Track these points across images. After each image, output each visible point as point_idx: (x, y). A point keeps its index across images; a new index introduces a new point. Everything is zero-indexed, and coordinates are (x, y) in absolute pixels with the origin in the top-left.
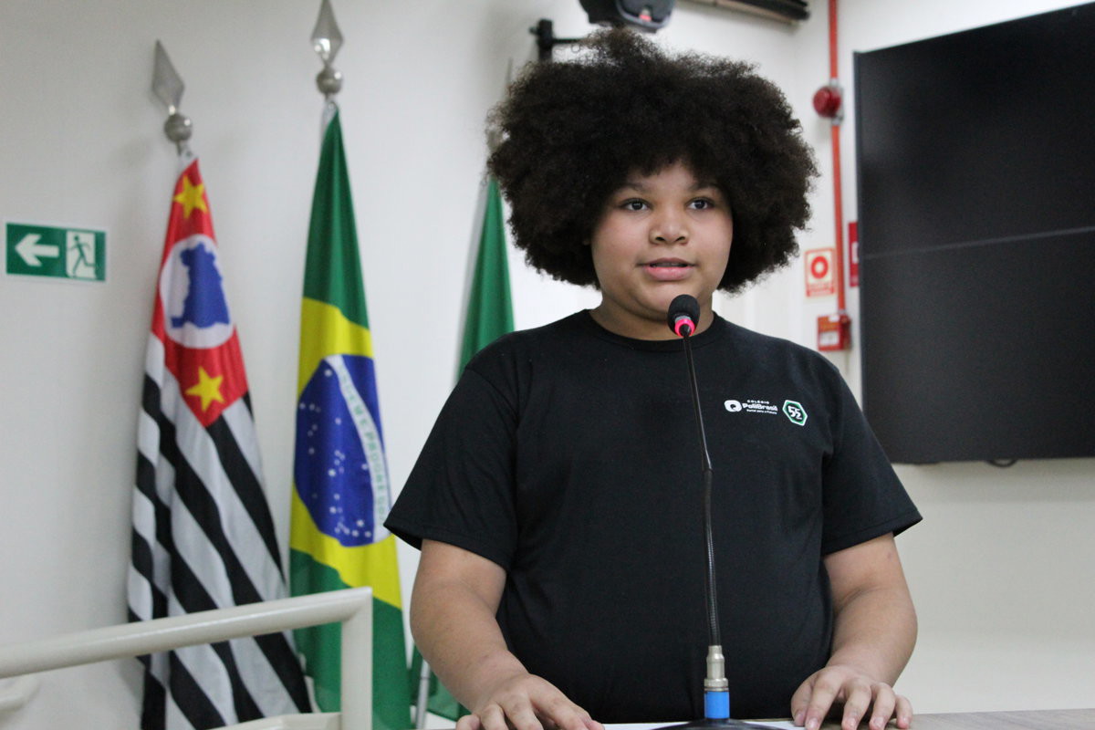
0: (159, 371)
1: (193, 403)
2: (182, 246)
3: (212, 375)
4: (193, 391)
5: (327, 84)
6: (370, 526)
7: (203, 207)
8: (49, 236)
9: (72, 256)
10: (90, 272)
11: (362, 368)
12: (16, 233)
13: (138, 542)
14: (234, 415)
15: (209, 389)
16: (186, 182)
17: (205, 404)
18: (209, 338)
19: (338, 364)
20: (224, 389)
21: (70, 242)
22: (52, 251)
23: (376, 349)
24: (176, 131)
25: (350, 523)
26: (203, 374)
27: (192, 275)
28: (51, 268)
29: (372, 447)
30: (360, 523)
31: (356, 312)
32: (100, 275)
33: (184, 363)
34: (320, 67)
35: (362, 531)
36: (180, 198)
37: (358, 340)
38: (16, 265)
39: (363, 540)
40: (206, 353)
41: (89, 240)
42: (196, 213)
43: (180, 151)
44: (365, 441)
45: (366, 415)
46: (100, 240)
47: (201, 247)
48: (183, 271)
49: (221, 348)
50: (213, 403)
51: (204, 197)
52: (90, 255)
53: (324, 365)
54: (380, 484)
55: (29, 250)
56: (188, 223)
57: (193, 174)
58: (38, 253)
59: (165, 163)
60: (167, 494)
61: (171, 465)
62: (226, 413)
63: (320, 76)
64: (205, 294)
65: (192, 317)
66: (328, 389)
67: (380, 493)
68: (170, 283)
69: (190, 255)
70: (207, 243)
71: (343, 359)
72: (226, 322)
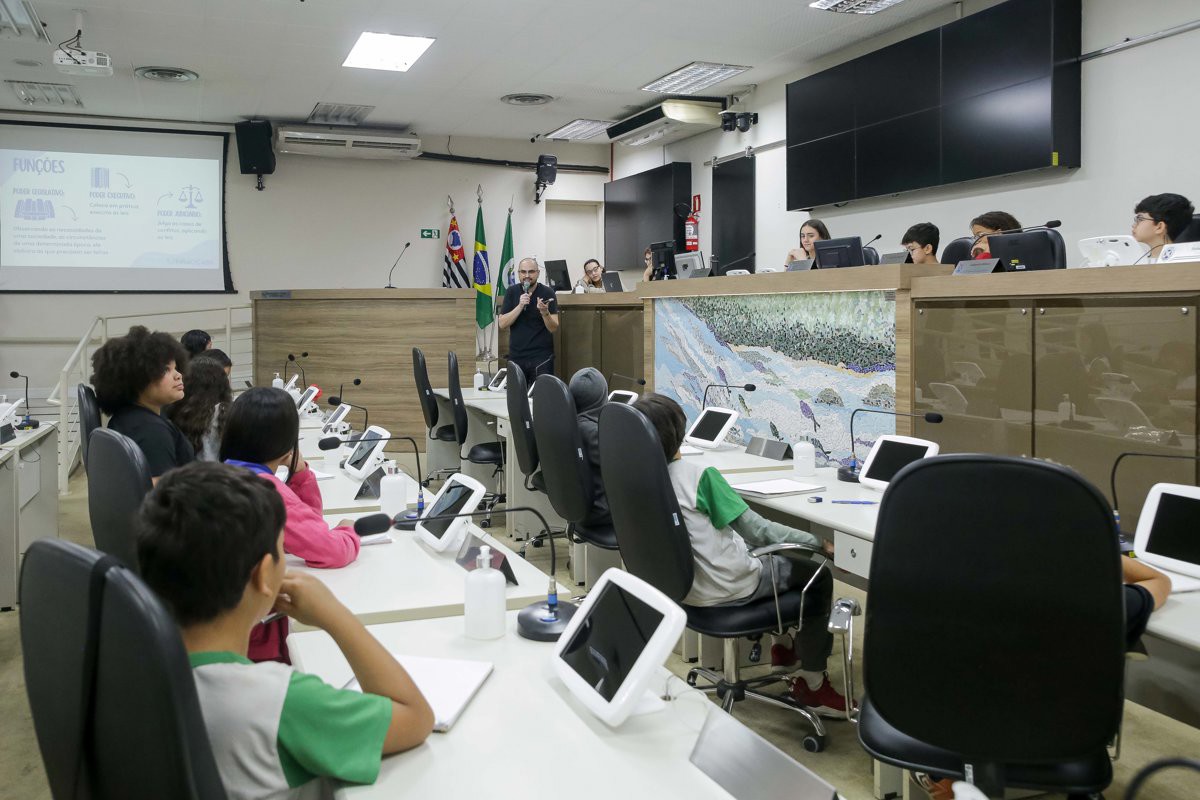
0: (447, 253)
1: (453, 259)
2: (452, 232)
5: (480, 201)
6: (485, 282)
8: (430, 231)
9: (433, 234)
10: (437, 237)
11: (484, 253)
12: (423, 231)
14: (461, 262)
15: (456, 257)
18: (457, 248)
19: (478, 253)
20: (458, 257)
21: (433, 232)
22: (430, 234)
23: (487, 249)
24: (452, 211)
25: (481, 281)
26: (455, 255)
27: (454, 237)
28: (430, 236)
29: (486, 268)
30: (483, 281)
31: (484, 243)
32: (439, 237)
33: (452, 252)
34: (479, 198)
36: (452, 223)
37: (483, 248)
38: (423, 236)
39: (484, 284)
40: (455, 251)
41: (437, 232)
42: (455, 226)
43: (452, 215)
44: (484, 266)
46: (439, 231)
48: (452, 236)
49: (458, 250)
50: (456, 259)
51: (456, 223)
52: (437, 235)
53: (476, 253)
54: (487, 275)
55: (425, 234)
56: (453, 228)
57: (454, 219)
58: (427, 234)
59: (451, 217)
60: (449, 276)
61: (450, 271)
62: (459, 261)
63: (478, 200)
64: (456, 241)
65: (453, 244)
66: (476, 257)
67: (487, 276)
68: (450, 238)
69: (453, 234)
70: (456, 231)
71: (480, 251)
72: (460, 245)
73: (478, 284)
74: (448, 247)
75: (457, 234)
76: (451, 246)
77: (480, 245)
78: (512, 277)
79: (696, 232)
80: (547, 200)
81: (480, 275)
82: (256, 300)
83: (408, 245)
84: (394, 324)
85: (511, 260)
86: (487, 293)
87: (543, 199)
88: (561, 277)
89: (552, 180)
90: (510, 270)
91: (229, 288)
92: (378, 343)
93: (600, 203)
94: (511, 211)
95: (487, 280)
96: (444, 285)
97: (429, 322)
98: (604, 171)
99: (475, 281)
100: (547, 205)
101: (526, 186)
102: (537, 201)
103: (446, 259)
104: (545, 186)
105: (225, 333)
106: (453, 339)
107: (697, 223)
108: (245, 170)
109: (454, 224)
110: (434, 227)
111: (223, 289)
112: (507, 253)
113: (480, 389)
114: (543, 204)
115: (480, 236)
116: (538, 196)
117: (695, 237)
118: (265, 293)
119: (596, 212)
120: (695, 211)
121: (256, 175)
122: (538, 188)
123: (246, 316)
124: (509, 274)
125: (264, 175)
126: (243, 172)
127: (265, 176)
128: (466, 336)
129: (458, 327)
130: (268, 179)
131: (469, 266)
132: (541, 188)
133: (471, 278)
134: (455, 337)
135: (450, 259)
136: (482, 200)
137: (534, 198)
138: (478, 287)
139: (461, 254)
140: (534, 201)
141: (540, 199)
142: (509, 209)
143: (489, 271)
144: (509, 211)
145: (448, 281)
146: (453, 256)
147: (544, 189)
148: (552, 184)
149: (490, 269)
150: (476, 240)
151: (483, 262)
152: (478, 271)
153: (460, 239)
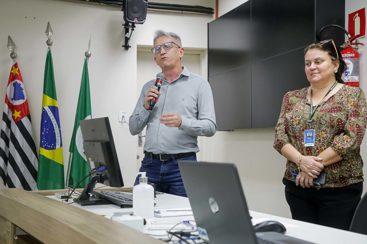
0: (6, 109)
1: (13, 117)
2: (13, 82)
3: (18, 111)
4: (13, 115)
5: (49, 43)
6: (55, 145)
7: (18, 73)
11: (54, 109)
14: (25, 120)
15: (17, 114)
16: (14, 68)
17: (16, 118)
18: (19, 103)
19: (47, 108)
20: (21, 114)
23: (57, 104)
24: (13, 56)
25: (49, 144)
26: (15, 111)
27: (15, 88)
29: (56, 127)
30: (53, 145)
31: (53, 95)
33: (12, 108)
34: (48, 39)
35: (53, 146)
36: (12, 71)
37: (53, 103)
39: (54, 148)
40: (16, 106)
42: (16, 74)
43: (14, 60)
44: (54, 126)
45: (55, 120)
47: (16, 82)
48: (13, 88)
49: (21, 105)
50: (18, 117)
51: (19, 71)
53: (43, 109)
54: (58, 136)
56: (13, 77)
57: (16, 66)
59: (12, 63)
60: (9, 139)
61: (10, 131)
62: (22, 120)
63: (47, 42)
64: (18, 93)
65: (14, 99)
66: (44, 114)
67: (58, 138)
68: (10, 91)
69: (14, 84)
70: (19, 82)
71: (49, 107)
72: (24, 99)
73: (46, 148)
74: (7, 101)
75: (20, 84)
76: (12, 99)
77: (49, 100)
79: (357, 71)
80: (139, 47)
81: (49, 137)
86: (58, 160)
87: (134, 43)
89: (142, 19)
93: (203, 51)
94: (88, 56)
95: (58, 146)
98: (208, 11)
99: (41, 146)
100: (138, 52)
101: (112, 28)
102: (127, 47)
103: (5, 118)
104: (133, 26)
107: (357, 56)
109: (15, 71)
112: (83, 108)
114: (133, 51)
115: (49, 88)
116: (127, 39)
117: (356, 79)
119: (199, 62)
120: (353, 37)
122: (127, 31)
132: (130, 30)
133: (37, 141)
135: (10, 117)
136: (52, 42)
137: (123, 43)
138: (45, 153)
139: (25, 110)
140: (123, 46)
141: (130, 43)
142: (86, 53)
143: (60, 131)
144: (86, 55)
145: (7, 145)
146: (13, 113)
147: (133, 30)
148: (142, 23)
149: (61, 129)
150: (44, 92)
151: (52, 121)
152: (45, 133)
153: (24, 91)
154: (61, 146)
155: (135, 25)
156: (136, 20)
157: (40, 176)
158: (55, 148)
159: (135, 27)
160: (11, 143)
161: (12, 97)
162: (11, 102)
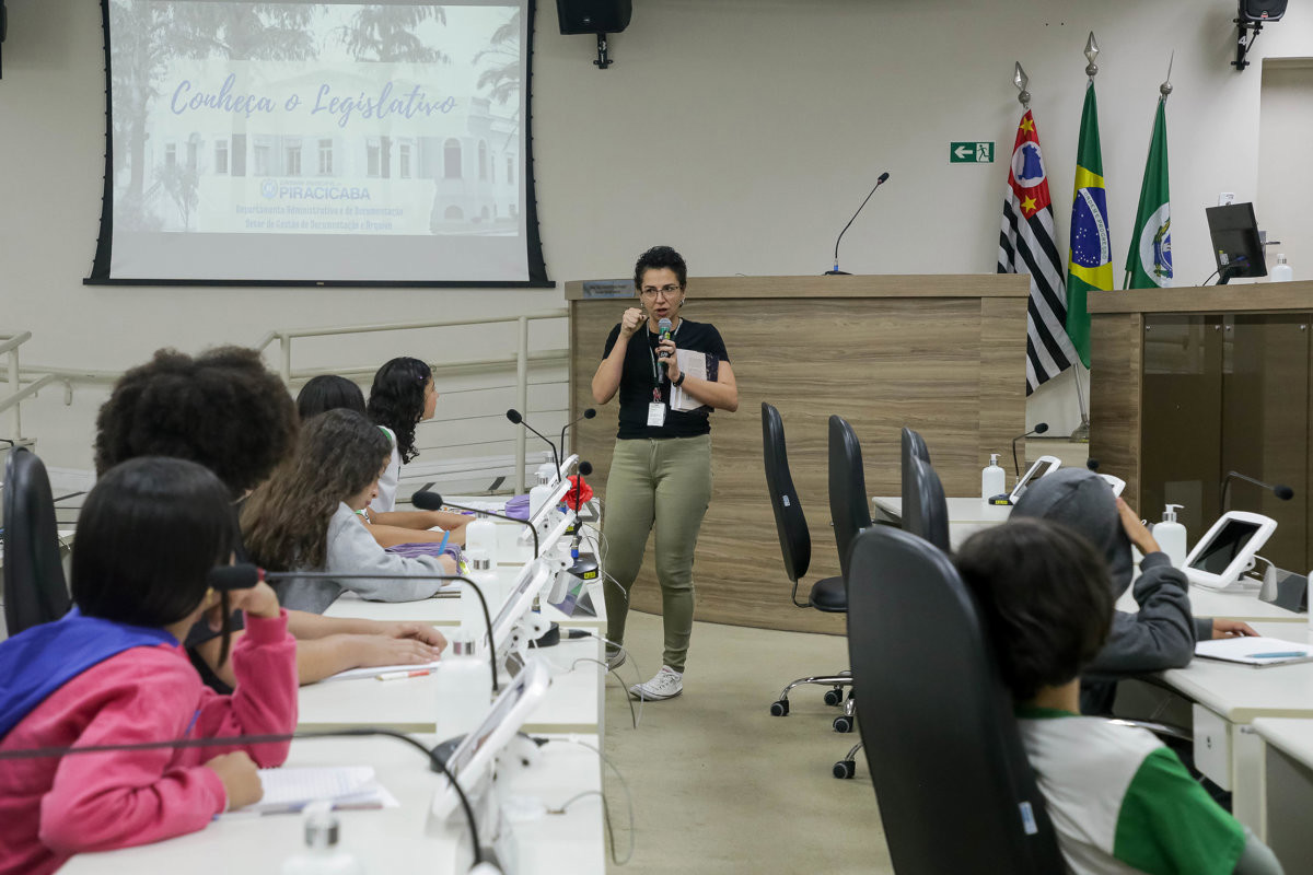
0: (1010, 196)
1: (1023, 209)
2: (1022, 146)
3: (1031, 199)
4: (1023, 205)
5: (1091, 71)
6: (1099, 259)
7: (1031, 129)
8: (972, 146)
9: (979, 153)
10: (987, 159)
11: (1098, 194)
12: (955, 146)
13: (1000, 265)
14: (1043, 215)
15: (1030, 204)
16: (1025, 120)
17: (1027, 210)
18: (1033, 182)
19: (1084, 192)
20: (1036, 204)
21: (978, 147)
22: (971, 152)
23: (1104, 183)
24: (1024, 98)
25: (1089, 257)
26: (1027, 198)
27: (1026, 158)
28: (971, 159)
31: (1096, 168)
32: (991, 160)
33: (1021, 193)
34: (1088, 64)
35: (1095, 261)
36: (1022, 127)
37: (1096, 181)
38: (954, 159)
40: (1029, 189)
41: (987, 146)
42: (1029, 131)
43: (1024, 106)
44: (1098, 223)
46: (991, 145)
47: (1029, 146)
48: (1023, 156)
49: (1037, 188)
50: (1031, 209)
51: (1033, 125)
52: (987, 153)
53: (1079, 193)
55: (960, 152)
56: (1025, 136)
57: (1028, 116)
58: (964, 153)
59: (1020, 111)
60: (1013, 247)
61: (1015, 235)
62: (1038, 214)
63: (1088, 68)
64: (1032, 165)
65: (1026, 175)
66: (1079, 202)
67: (1104, 245)
68: (1017, 162)
69: (1025, 150)
70: (1033, 145)
71: (1088, 189)
72: (1041, 176)
73: (1083, 264)
74: (1011, 180)
75: (1035, 150)
76: (1020, 177)
77: (1088, 178)
78: (1164, 247)
80: (1266, 62)
81: (1088, 245)
82: (574, 302)
83: (884, 177)
84: (843, 354)
85: (1165, 207)
86: (1103, 285)
87: (1255, 58)
88: (1241, 248)
89: (1277, 11)
90: (1161, 232)
91: (539, 277)
92: (804, 394)
94: (1165, 91)
95: (1104, 261)
96: (1001, 269)
97: (919, 350)
99: (1074, 259)
100: (1264, 72)
101: (1211, 27)
102: (1240, 64)
103: (1008, 209)
104: (1258, 26)
105: (515, 369)
106: (972, 390)
108: (569, 25)
109: (1027, 127)
110: (981, 136)
111: (526, 278)
112: (1155, 191)
113: (992, 502)
114: (1254, 71)
115: (1090, 153)
116: (1242, 50)
118: (589, 287)
121: (593, 37)
122: (1242, 33)
123: (556, 336)
124: (1157, 242)
125: (609, 36)
126: (563, 31)
127: (612, 36)
128: (1003, 384)
129: (985, 362)
130: (620, 44)
131: (1060, 225)
132: (1250, 32)
133: (1065, 252)
134: (976, 384)
135: (1016, 209)
136: (1097, 69)
137: (1233, 57)
138: (1081, 272)
139: (1043, 196)
140: (1232, 63)
141: (1248, 57)
142: (1162, 87)
143: (1108, 233)
144: (1161, 91)
145: (1011, 260)
146: (1022, 201)
147: (1256, 33)
148: (1278, 20)
149: (1110, 229)
150: (1080, 162)
151: (1094, 215)
152: (1081, 236)
153: (1041, 161)
154: (1110, 260)
155: (1262, 23)
156: (1264, 15)
157: (1071, 317)
158: (1099, 265)
159: (1262, 28)
160: (1018, 257)
161: (1021, 173)
162: (1018, 182)
